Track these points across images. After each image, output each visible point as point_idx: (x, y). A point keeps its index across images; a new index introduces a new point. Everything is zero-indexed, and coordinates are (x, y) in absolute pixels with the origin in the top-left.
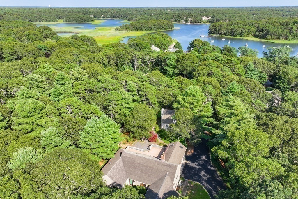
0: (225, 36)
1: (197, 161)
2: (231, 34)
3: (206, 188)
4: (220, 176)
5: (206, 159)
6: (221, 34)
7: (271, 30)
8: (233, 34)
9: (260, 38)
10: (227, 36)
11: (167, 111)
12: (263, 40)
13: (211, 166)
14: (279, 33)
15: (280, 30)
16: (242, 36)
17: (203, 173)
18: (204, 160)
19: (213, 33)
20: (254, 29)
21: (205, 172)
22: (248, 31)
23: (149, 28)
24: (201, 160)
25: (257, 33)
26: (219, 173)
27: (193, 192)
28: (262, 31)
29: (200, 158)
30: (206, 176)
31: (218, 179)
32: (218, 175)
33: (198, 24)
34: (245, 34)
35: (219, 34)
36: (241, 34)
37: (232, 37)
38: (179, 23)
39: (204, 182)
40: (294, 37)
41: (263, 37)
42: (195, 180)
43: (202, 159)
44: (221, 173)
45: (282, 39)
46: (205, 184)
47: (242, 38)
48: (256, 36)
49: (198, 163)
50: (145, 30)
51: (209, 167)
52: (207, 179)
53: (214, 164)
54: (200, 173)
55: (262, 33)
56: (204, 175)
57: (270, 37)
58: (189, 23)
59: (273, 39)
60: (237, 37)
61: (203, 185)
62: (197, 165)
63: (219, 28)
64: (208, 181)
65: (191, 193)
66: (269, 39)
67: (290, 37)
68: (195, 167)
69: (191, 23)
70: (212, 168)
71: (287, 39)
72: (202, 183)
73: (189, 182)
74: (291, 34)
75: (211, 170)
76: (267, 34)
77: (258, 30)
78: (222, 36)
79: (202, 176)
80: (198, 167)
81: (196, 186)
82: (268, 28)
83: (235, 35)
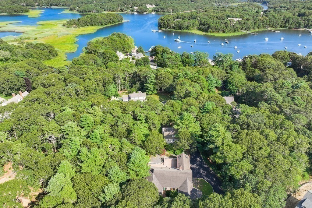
0: (174, 30)
1: (196, 163)
2: (179, 28)
3: (207, 181)
4: (212, 170)
5: (200, 160)
6: (170, 28)
7: (211, 24)
8: (181, 28)
9: (204, 31)
10: (176, 30)
11: (166, 129)
12: (206, 34)
13: (205, 165)
14: (217, 27)
15: (218, 25)
16: (188, 30)
17: (202, 171)
18: (199, 161)
19: (162, 26)
20: (197, 23)
21: (203, 170)
22: (193, 25)
23: (99, 23)
24: (198, 162)
25: (200, 26)
26: (211, 169)
27: (201, 185)
28: (204, 25)
29: (196, 160)
30: (205, 173)
31: (212, 173)
32: (211, 170)
33: (144, 13)
34: (190, 28)
35: (168, 28)
36: (187, 28)
37: (180, 31)
38: (125, 13)
39: (204, 177)
40: (229, 30)
41: (206, 30)
42: (198, 177)
43: (198, 160)
44: (212, 168)
45: (220, 32)
46: (206, 178)
47: (189, 31)
48: (200, 29)
49: (197, 164)
50: (95, 25)
51: (204, 166)
52: (206, 174)
53: (206, 162)
54: (200, 171)
55: (204, 26)
56: (203, 172)
57: (211, 31)
58: (135, 13)
59: (213, 32)
60: (184, 31)
61: (205, 179)
62: (196, 166)
63: (167, 23)
64: (206, 176)
65: (200, 186)
66: (211, 33)
67: (226, 31)
68: (196, 168)
69: (137, 12)
70: (206, 166)
71: (224, 32)
72: (203, 178)
73: (196, 179)
74: (226, 28)
75: (206, 167)
76: (209, 28)
77: (201, 24)
78: (171, 30)
79: (202, 173)
80: (197, 167)
81: (201, 180)
82: (208, 23)
83: (183, 29)
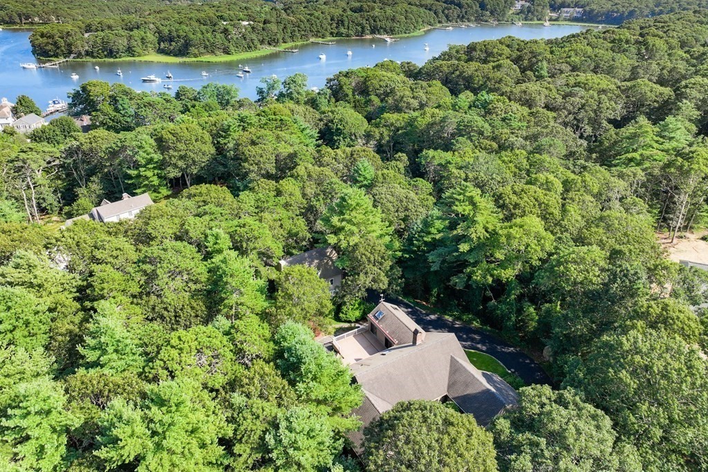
2: (106, 53)
5: (410, 310)
6: (79, 55)
7: (192, 37)
8: (111, 54)
10: (100, 60)
13: (428, 315)
15: (208, 36)
19: (52, 53)
22: (143, 43)
25: (162, 45)
26: (448, 318)
28: (171, 40)
34: (138, 50)
35: (72, 55)
36: (130, 51)
41: (182, 52)
45: (218, 52)
51: (428, 318)
55: (173, 44)
57: (196, 51)
59: (201, 54)
60: (123, 59)
66: (196, 56)
70: (433, 317)
71: (227, 52)
74: (229, 43)
75: (434, 320)
76: (187, 45)
77: (162, 39)
82: (182, 33)
83: (118, 55)
